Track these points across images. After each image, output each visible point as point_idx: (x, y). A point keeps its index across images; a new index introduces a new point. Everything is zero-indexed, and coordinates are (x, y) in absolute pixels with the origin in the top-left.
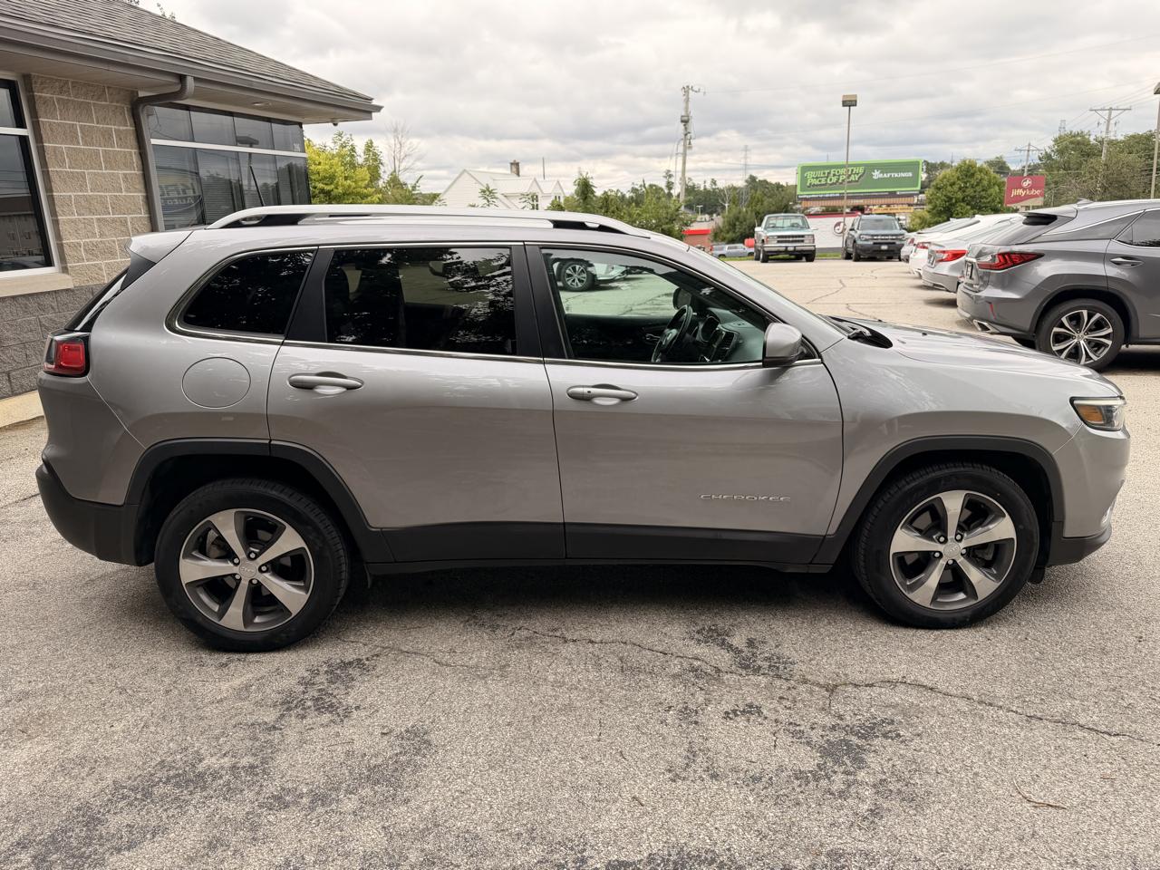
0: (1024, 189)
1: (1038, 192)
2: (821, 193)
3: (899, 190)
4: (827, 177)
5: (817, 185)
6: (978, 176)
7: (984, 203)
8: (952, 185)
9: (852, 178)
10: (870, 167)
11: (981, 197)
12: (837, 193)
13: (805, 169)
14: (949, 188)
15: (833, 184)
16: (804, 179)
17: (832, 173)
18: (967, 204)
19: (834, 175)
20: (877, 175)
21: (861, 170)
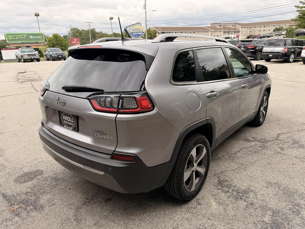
0: (75, 41)
1: (78, 42)
2: (15, 42)
3: (39, 41)
4: (16, 37)
5: (13, 40)
6: (59, 38)
7: (62, 45)
8: (53, 40)
9: (24, 38)
10: (29, 35)
11: (61, 44)
12: (20, 42)
13: (8, 35)
14: (52, 41)
15: (18, 39)
16: (8, 38)
17: (17, 36)
18: (58, 45)
19: (18, 37)
20: (31, 37)
21: (26, 35)
